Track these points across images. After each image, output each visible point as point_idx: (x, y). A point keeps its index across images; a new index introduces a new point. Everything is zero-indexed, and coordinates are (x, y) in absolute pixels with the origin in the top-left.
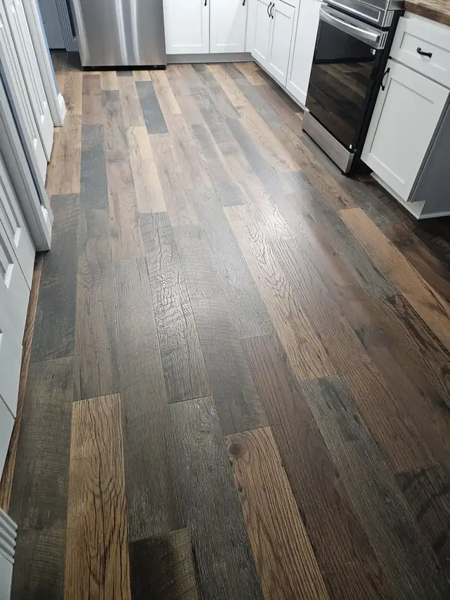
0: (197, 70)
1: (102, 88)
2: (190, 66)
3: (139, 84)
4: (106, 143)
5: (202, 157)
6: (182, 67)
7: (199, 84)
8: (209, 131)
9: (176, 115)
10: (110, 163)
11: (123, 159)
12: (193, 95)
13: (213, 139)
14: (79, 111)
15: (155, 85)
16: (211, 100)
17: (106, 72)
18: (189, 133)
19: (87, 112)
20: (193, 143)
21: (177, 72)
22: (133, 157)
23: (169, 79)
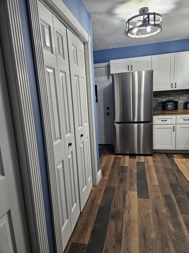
0: (169, 157)
1: (121, 164)
2: (165, 155)
3: (138, 163)
4: (113, 201)
5: (170, 225)
6: (161, 155)
7: (169, 166)
8: (176, 202)
9: (155, 186)
10: (112, 219)
11: (119, 217)
12: (166, 173)
13: (178, 209)
14: (107, 178)
15: (146, 165)
16: (176, 177)
17: (124, 156)
18: (162, 201)
19: (111, 178)
20: (164, 210)
21: (158, 158)
22: (125, 217)
23: (154, 161)
